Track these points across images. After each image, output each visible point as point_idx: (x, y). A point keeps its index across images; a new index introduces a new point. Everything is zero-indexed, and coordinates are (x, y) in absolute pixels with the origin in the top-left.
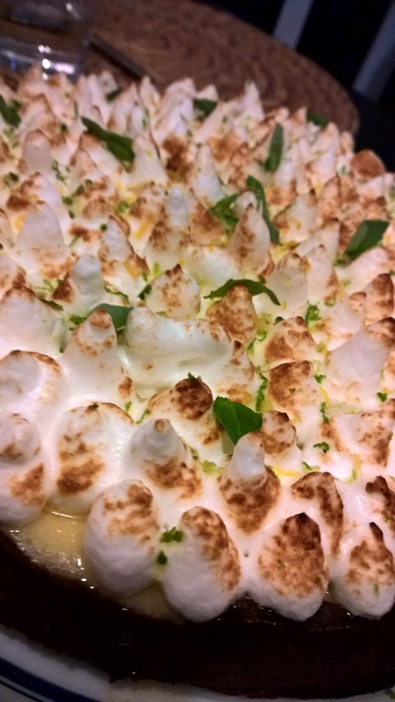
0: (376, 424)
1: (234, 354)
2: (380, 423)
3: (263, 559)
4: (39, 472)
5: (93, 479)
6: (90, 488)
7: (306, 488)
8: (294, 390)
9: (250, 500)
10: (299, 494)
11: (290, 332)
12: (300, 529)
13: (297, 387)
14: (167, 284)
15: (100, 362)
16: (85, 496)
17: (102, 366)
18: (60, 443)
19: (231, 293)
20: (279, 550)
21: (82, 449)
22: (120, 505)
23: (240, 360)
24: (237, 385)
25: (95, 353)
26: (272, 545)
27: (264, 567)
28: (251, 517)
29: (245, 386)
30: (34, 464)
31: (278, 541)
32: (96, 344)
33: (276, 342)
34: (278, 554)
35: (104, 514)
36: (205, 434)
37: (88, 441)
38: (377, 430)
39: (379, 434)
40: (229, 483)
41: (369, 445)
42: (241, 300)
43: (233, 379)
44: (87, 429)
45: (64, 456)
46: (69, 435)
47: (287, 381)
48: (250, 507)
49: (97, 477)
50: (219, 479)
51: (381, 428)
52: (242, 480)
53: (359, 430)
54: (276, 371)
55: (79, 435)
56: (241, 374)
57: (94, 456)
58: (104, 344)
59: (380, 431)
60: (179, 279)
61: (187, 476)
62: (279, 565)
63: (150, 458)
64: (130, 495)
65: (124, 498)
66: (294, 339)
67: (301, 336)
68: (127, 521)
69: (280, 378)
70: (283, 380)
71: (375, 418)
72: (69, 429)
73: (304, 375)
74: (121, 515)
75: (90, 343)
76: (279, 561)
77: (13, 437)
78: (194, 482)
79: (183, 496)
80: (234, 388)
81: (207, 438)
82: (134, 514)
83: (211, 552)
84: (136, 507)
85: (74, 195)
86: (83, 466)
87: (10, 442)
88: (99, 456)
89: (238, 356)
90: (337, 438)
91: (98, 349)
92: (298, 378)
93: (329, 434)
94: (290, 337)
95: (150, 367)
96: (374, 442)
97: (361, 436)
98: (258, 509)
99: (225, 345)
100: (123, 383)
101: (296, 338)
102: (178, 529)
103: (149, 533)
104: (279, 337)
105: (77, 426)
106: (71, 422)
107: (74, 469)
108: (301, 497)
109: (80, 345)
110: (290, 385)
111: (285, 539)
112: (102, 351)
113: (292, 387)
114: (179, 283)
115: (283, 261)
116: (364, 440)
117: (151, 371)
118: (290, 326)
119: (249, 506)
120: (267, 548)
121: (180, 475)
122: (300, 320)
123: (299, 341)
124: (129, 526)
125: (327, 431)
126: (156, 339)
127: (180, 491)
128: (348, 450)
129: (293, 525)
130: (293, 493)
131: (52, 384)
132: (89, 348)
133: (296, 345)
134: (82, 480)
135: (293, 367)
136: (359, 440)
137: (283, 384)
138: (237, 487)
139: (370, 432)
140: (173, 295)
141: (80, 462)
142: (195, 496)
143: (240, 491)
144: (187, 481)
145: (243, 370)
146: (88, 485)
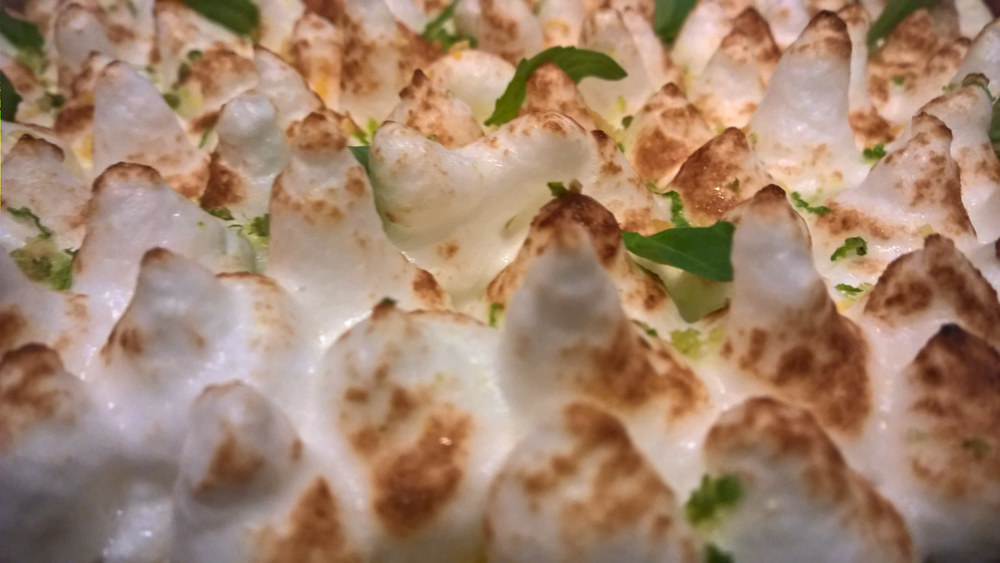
0: (925, 159)
1: (602, 154)
2: (932, 152)
3: (924, 462)
4: (322, 499)
5: (458, 461)
6: (463, 487)
7: (906, 290)
8: (737, 182)
9: (822, 355)
10: (895, 312)
11: (664, 115)
12: (963, 356)
13: (741, 177)
14: (411, 112)
15: (356, 234)
16: (460, 513)
17: (362, 243)
18: (344, 416)
19: (534, 84)
20: (948, 422)
21: (402, 404)
22: (564, 467)
23: (617, 162)
24: (633, 214)
25: (335, 214)
26: (925, 423)
27: (941, 475)
28: (839, 393)
29: (648, 210)
30: (300, 487)
31: (931, 407)
32: (332, 191)
33: (649, 145)
34: (953, 431)
35: (534, 508)
36: (638, 292)
37: (411, 380)
38: (934, 167)
39: (941, 171)
40: (759, 339)
41: (933, 201)
42: (557, 85)
43: (621, 204)
44: (394, 352)
45: (365, 441)
46: (358, 385)
47: (715, 174)
48: (829, 369)
49: (465, 454)
50: (728, 349)
51: (938, 160)
52: (788, 311)
53: (899, 185)
54: (683, 174)
55: (381, 374)
56: (631, 189)
57: (438, 410)
58: (348, 187)
59: (941, 166)
60: (430, 93)
61: (661, 367)
62: (971, 452)
63: (570, 340)
64: (575, 429)
65: (565, 446)
66: (677, 123)
67: (687, 113)
68: (599, 496)
69: (699, 178)
70: (707, 177)
71: (915, 149)
72: (353, 372)
73: (739, 148)
74: (578, 490)
75: (317, 193)
76: (967, 445)
77: (224, 424)
78: (680, 376)
79: (677, 412)
80: (631, 219)
81: (645, 297)
82: (608, 474)
83: (827, 483)
84: (604, 454)
85: (175, 87)
86: (423, 443)
87: (216, 438)
88: (449, 406)
89: (612, 156)
90: (868, 219)
91: (341, 202)
92: (734, 160)
93: (847, 223)
94: (670, 124)
95: (452, 250)
96: (938, 192)
97: (910, 192)
98: (845, 368)
99: (579, 141)
100: (419, 279)
101: (681, 121)
102: (715, 476)
103: (660, 507)
104: (649, 133)
105: (367, 359)
106: (349, 356)
107: (403, 459)
108: (906, 313)
109: (298, 207)
110: (724, 178)
111: (943, 395)
112: (351, 205)
113: (731, 179)
114: (431, 101)
115: (588, 24)
116: (919, 197)
117: (458, 257)
118: (661, 105)
119: (826, 369)
120: (919, 437)
121: (647, 368)
122: (671, 88)
123: (687, 124)
124: (609, 505)
125: (838, 223)
126: (445, 173)
127: (664, 403)
128: (902, 228)
129: (940, 358)
130: (882, 318)
131: (269, 307)
132: (319, 205)
133: (686, 133)
134: (435, 475)
135: (712, 147)
136: (910, 200)
137: (710, 183)
138: (782, 336)
139: (921, 176)
140: (431, 126)
141: (409, 437)
142: (700, 404)
143: (790, 344)
144: (667, 376)
145: (631, 180)
146: (453, 480)
